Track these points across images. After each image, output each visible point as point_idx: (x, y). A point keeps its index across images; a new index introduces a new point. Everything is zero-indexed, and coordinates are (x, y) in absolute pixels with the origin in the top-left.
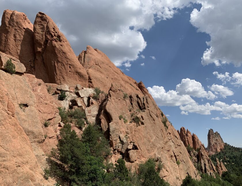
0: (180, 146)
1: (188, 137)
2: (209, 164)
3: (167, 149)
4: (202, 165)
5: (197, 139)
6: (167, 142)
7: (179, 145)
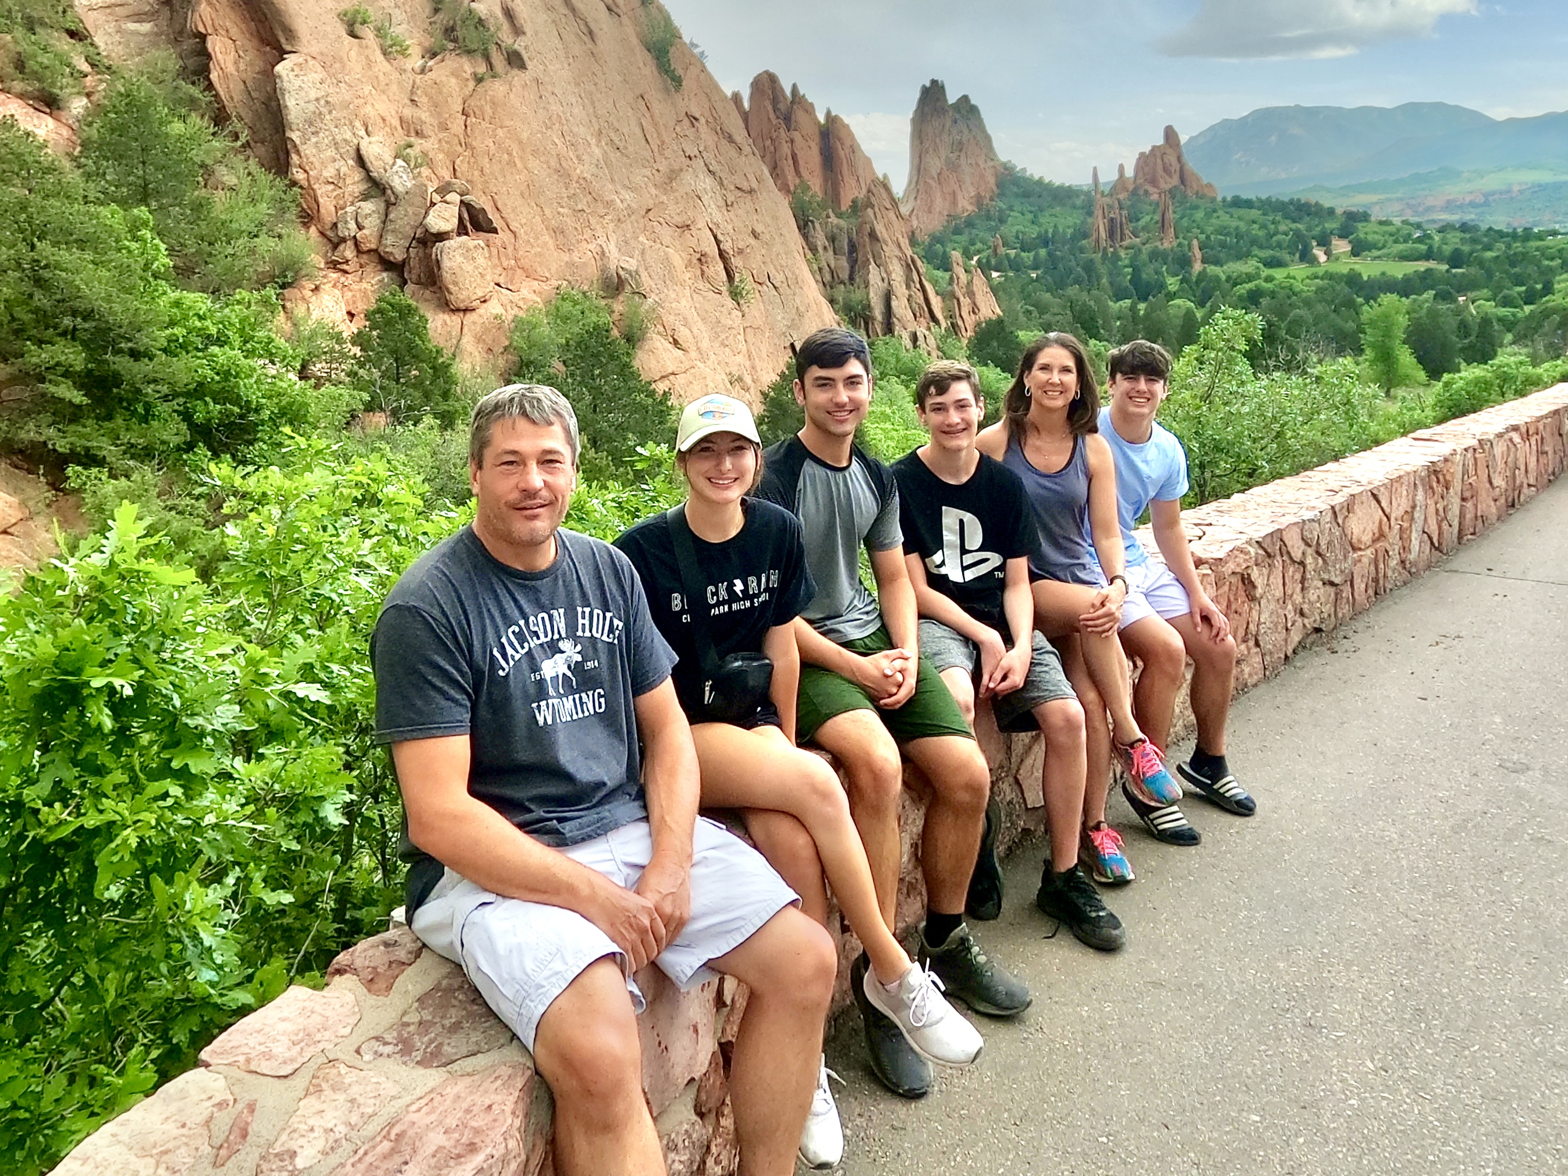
0: (751, 191)
1: (796, 136)
2: (908, 287)
3: (679, 220)
4: (872, 295)
5: (848, 143)
6: (673, 176)
7: (745, 186)
